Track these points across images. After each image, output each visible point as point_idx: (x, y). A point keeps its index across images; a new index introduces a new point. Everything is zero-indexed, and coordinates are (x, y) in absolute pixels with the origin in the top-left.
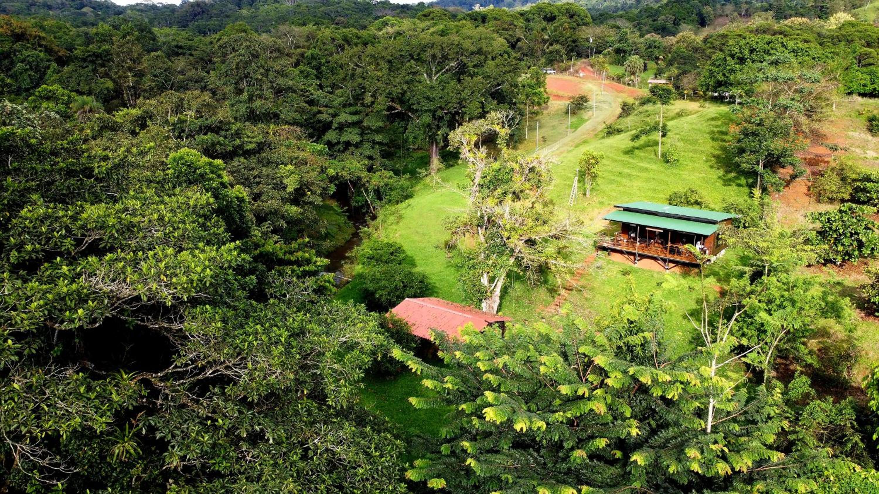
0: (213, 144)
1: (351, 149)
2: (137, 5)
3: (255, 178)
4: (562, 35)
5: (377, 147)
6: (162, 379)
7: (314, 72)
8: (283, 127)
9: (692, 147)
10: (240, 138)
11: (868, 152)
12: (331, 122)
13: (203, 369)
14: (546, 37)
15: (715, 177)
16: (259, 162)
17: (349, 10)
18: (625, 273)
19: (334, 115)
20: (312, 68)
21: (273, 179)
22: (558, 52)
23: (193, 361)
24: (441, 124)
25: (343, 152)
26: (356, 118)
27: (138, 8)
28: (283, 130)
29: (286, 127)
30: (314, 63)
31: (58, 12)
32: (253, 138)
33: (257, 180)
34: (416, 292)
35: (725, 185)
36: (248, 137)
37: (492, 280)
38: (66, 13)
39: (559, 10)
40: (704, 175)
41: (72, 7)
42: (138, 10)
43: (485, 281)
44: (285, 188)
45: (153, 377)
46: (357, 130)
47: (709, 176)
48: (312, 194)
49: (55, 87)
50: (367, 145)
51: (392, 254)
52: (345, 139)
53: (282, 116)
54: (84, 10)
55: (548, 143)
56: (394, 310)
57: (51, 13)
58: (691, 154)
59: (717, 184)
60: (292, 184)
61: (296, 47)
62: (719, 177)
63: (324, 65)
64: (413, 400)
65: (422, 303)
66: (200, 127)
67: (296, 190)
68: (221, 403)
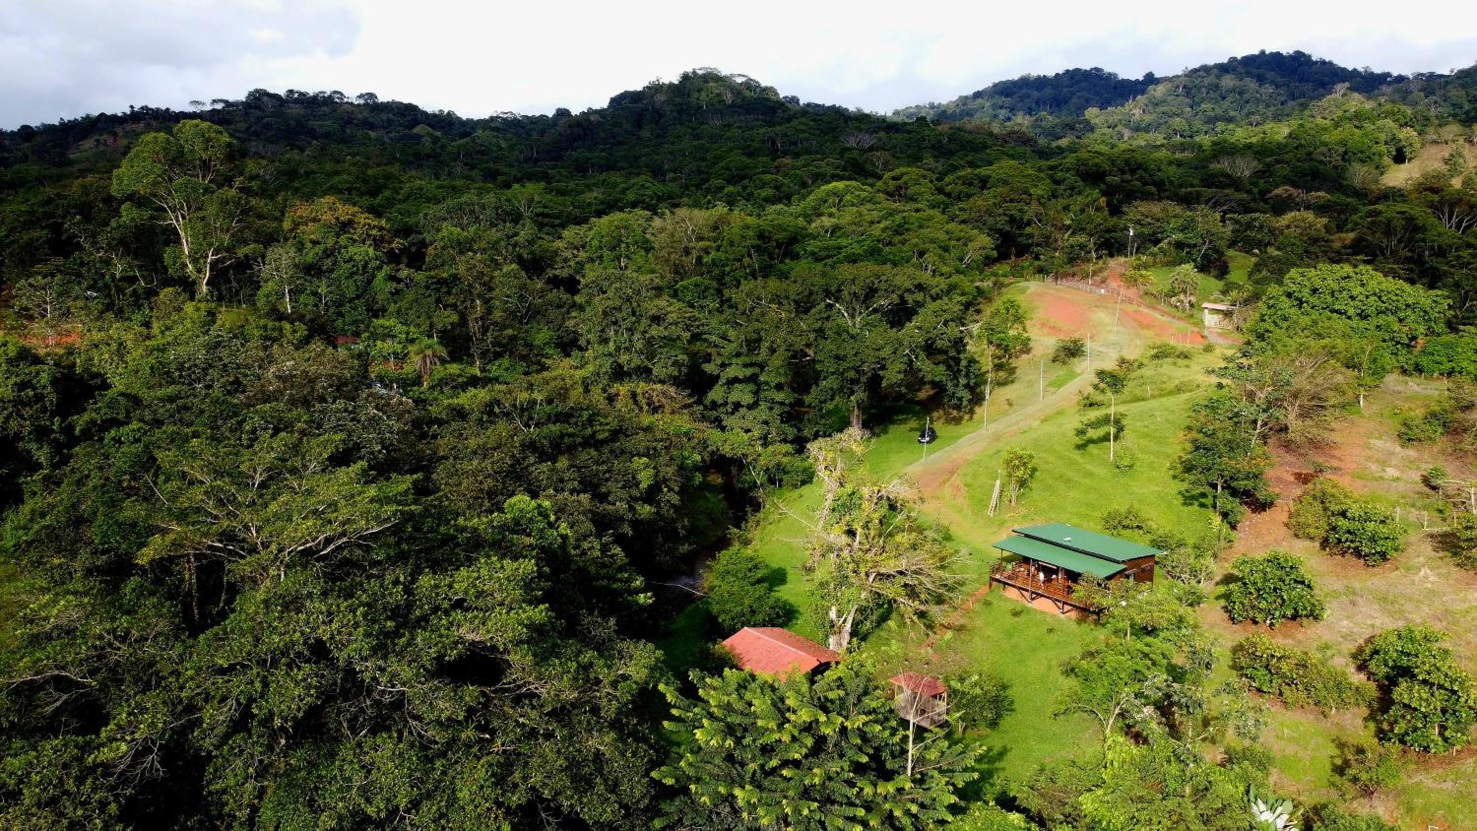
0: (562, 436)
1: (743, 411)
2: (492, 119)
3: (604, 473)
4: (1090, 221)
5: (777, 407)
6: (493, 692)
7: (714, 284)
8: (654, 386)
9: (1156, 448)
10: (592, 426)
11: (1388, 469)
12: (718, 377)
13: (519, 687)
14: (1068, 222)
15: (1175, 492)
16: (612, 451)
17: (804, 131)
18: (1016, 614)
19: (723, 365)
20: (712, 278)
21: (624, 476)
22: (1082, 247)
23: (514, 681)
24: (856, 388)
25: (733, 413)
26: (749, 372)
27: (492, 125)
28: (653, 390)
29: (659, 386)
30: (716, 272)
31: (382, 132)
32: (607, 424)
33: (607, 475)
34: (764, 620)
35: (1184, 504)
36: (601, 424)
37: (840, 614)
38: (393, 135)
39: (1113, 162)
40: (1160, 489)
41: (401, 125)
42: (493, 129)
43: (833, 615)
44: (637, 484)
45: (487, 690)
46: (752, 387)
47: (1167, 490)
48: (669, 491)
49: (392, 322)
50: (763, 406)
51: (750, 570)
52: (734, 400)
53: (655, 371)
54: (417, 130)
55: (1015, 407)
56: (727, 642)
57: (372, 134)
58: (1152, 458)
59: (1175, 502)
60: (645, 479)
61: (700, 238)
62: (1180, 493)
63: (728, 274)
64: (666, 724)
65: (760, 635)
66: (549, 416)
67: (650, 486)
68: (529, 711)
